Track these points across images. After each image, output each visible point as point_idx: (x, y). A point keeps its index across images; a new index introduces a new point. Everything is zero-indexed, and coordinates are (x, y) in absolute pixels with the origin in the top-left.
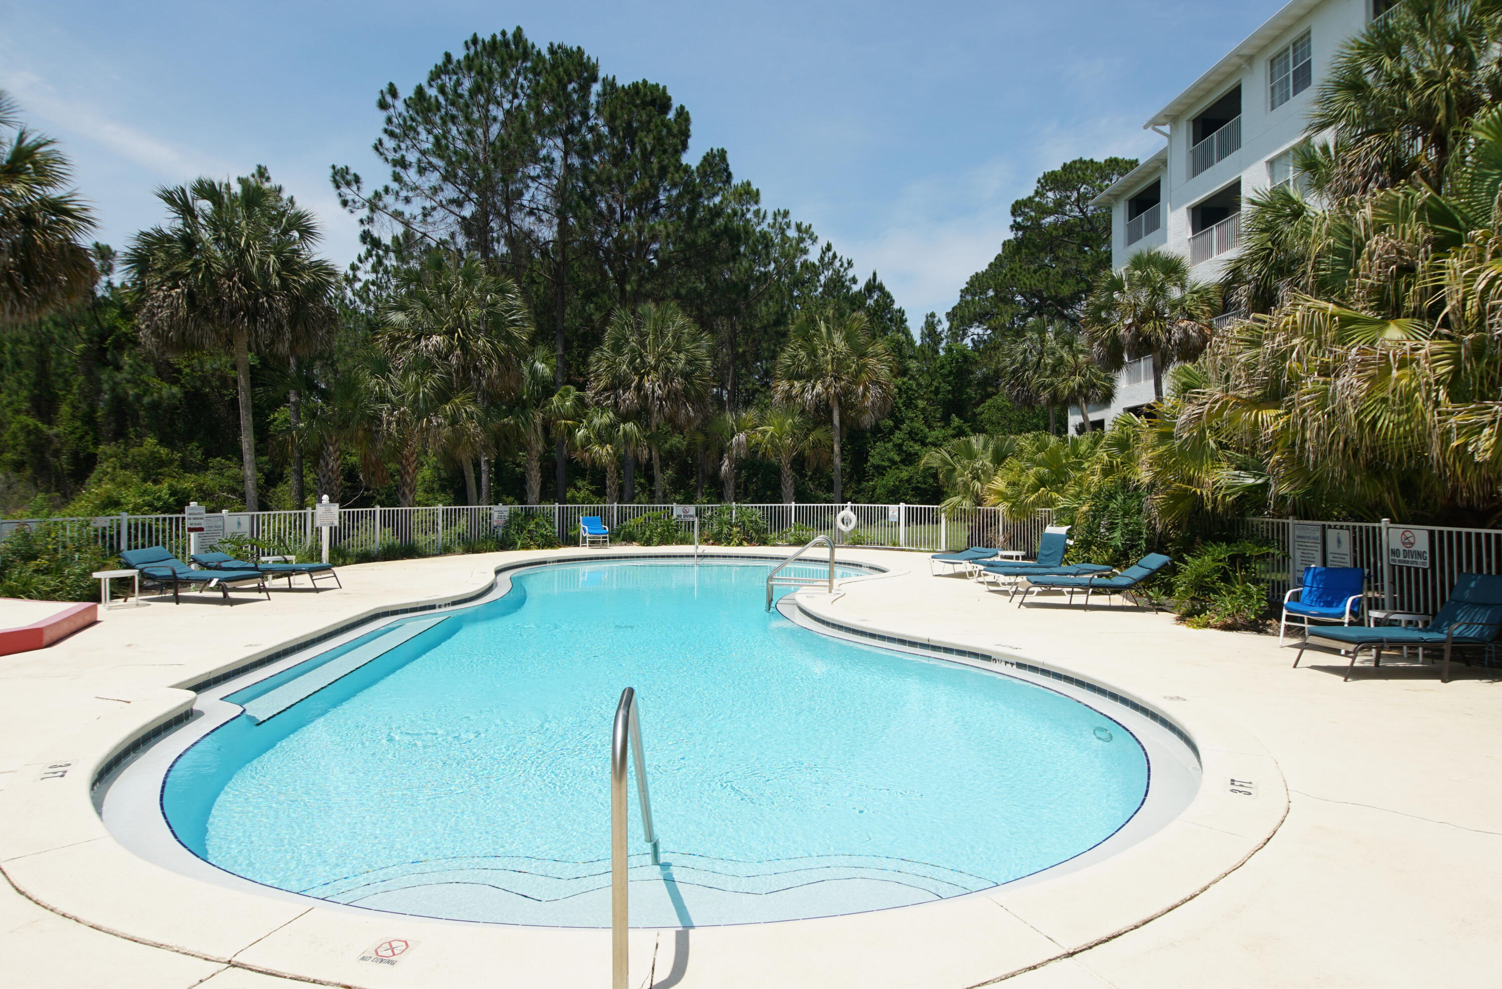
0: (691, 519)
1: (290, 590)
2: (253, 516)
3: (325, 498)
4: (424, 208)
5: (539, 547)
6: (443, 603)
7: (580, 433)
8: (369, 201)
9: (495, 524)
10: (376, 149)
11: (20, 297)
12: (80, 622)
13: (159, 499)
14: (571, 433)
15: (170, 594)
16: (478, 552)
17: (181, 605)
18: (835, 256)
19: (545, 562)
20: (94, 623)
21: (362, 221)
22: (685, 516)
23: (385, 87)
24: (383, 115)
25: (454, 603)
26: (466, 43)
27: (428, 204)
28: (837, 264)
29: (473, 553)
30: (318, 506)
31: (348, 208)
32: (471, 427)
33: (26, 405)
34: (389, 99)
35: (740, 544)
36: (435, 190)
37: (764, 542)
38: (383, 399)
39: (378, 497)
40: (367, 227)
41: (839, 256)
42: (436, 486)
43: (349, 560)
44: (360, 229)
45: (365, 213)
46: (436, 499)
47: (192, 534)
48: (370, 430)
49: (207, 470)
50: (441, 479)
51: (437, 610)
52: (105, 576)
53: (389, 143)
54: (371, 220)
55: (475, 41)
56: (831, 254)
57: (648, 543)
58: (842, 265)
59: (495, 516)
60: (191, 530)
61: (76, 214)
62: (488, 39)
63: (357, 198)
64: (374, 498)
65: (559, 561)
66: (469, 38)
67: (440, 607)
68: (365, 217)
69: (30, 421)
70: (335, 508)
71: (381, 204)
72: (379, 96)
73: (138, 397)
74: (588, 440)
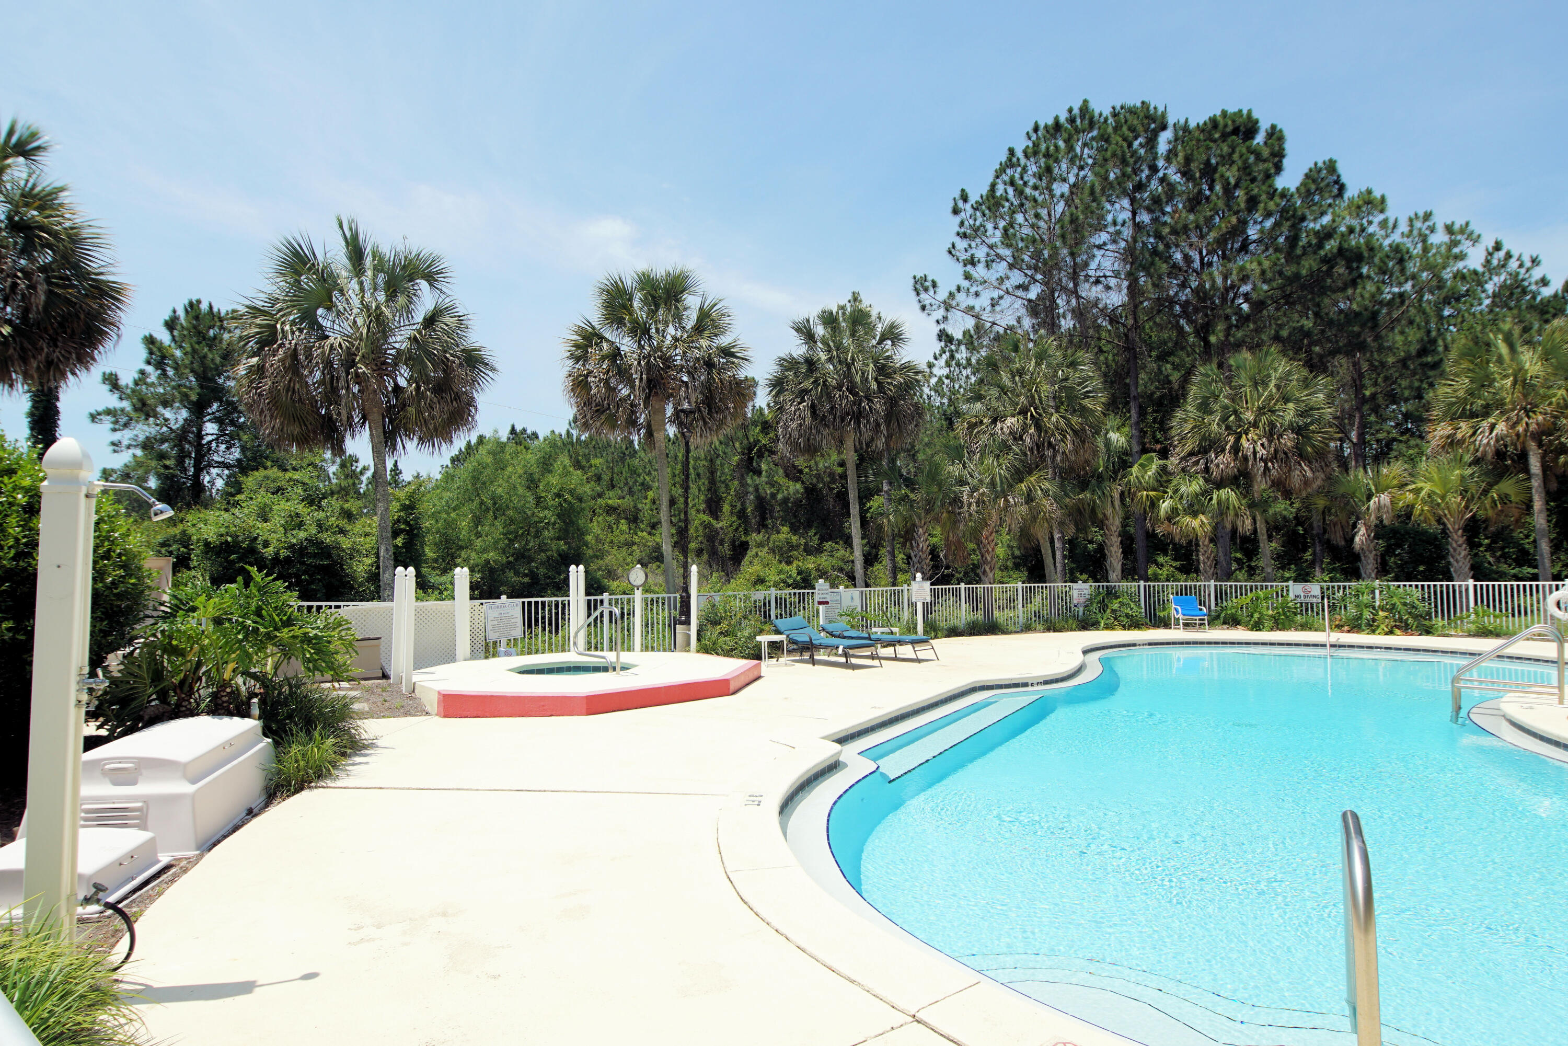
0: (1314, 600)
1: (896, 659)
2: (861, 593)
3: (919, 575)
4: (992, 299)
5: (1124, 627)
6: (1035, 682)
7: (1165, 506)
8: (945, 302)
9: (1075, 602)
10: (950, 252)
12: (751, 677)
13: (790, 577)
14: (1154, 504)
16: (1060, 631)
17: (816, 666)
18: (1509, 256)
19: (1134, 645)
20: (759, 678)
21: (938, 322)
22: (1305, 597)
23: (957, 195)
24: (957, 219)
25: (1046, 682)
26: (1028, 133)
27: (995, 294)
28: (1513, 265)
29: (1054, 631)
30: (913, 582)
31: (926, 312)
32: (1047, 503)
33: (703, 506)
34: (961, 204)
35: (1391, 632)
36: (1001, 280)
37: (1428, 632)
38: (962, 483)
39: (957, 575)
40: (942, 326)
41: (1515, 254)
42: (1010, 564)
43: (940, 634)
44: (936, 329)
45: (940, 313)
46: (1010, 577)
47: (821, 607)
48: (953, 512)
49: (822, 552)
50: (1014, 557)
51: (1030, 688)
52: (764, 639)
53: (961, 244)
54: (945, 318)
55: (1036, 129)
56: (1501, 254)
57: (1257, 626)
58: (1521, 266)
59: (1075, 593)
60: (820, 603)
61: (738, 355)
62: (1050, 122)
63: (933, 302)
64: (953, 576)
65: (1150, 644)
66: (1030, 128)
67: (1032, 685)
68: (940, 317)
69: (706, 518)
70: (927, 585)
71: (954, 303)
72: (952, 204)
73: (773, 496)
74: (1174, 511)
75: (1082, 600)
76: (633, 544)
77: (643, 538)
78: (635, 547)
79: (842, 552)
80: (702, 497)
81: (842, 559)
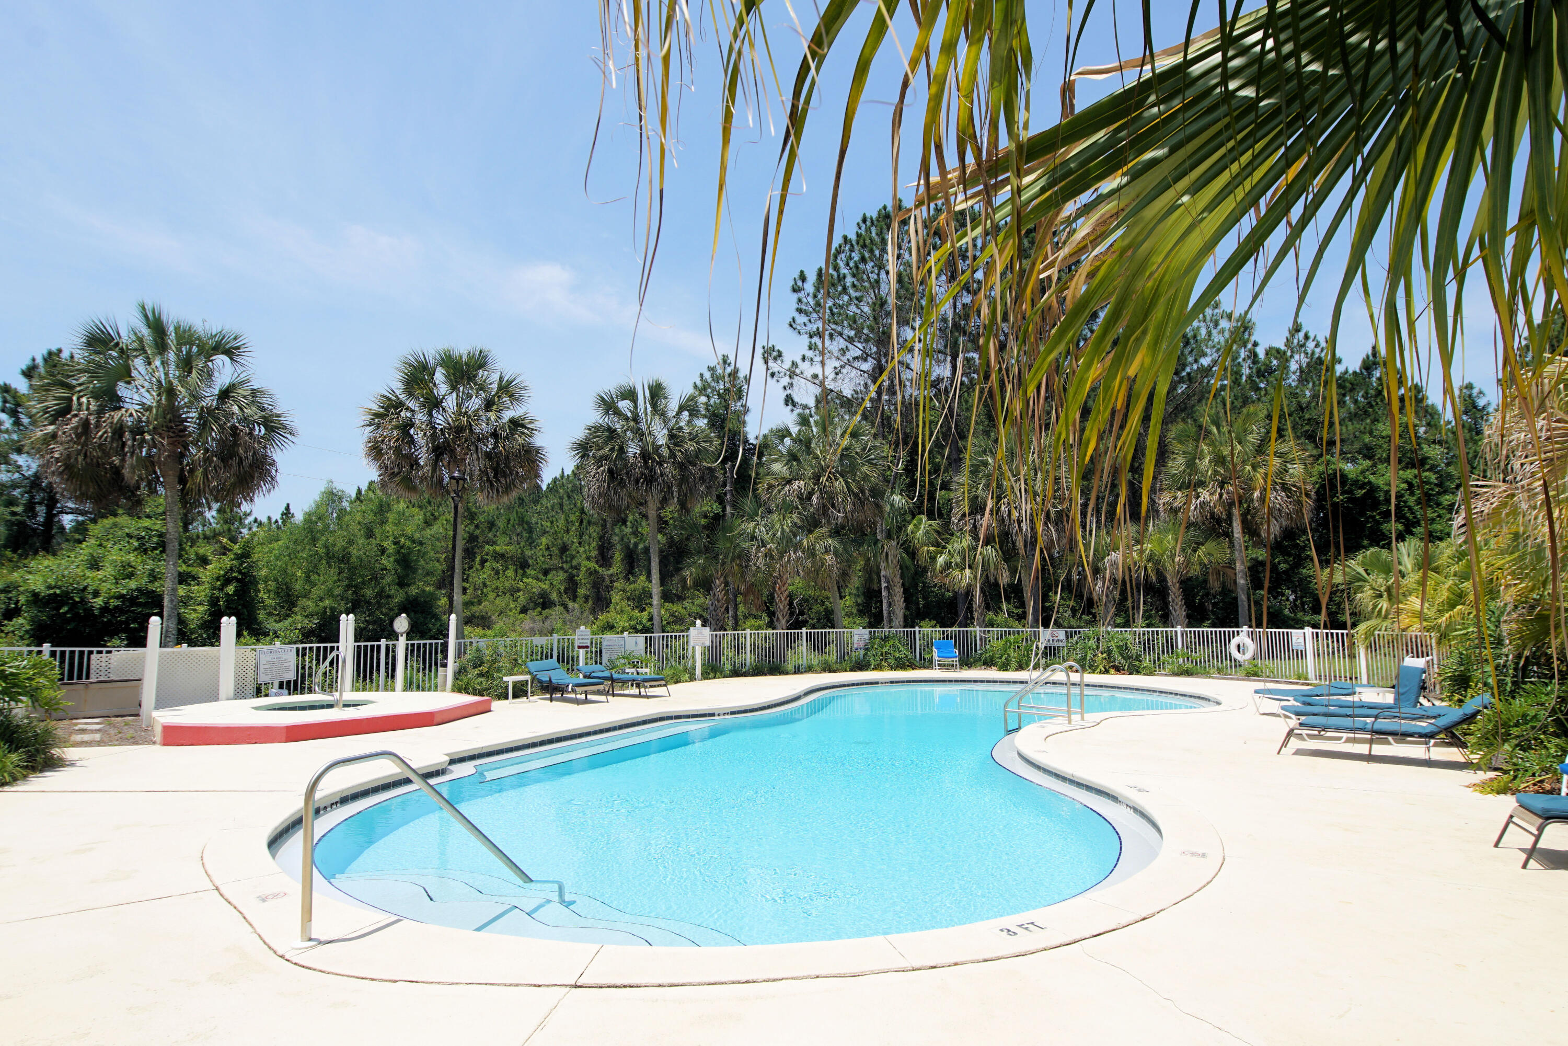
0: (1061, 644)
2: (646, 638)
3: (698, 622)
4: (835, 368)
5: (892, 668)
6: (722, 712)
7: (941, 560)
8: (789, 370)
9: (856, 646)
10: (791, 326)
11: (492, 485)
12: (480, 709)
13: (640, 623)
14: (934, 559)
15: (548, 696)
16: (834, 672)
18: (1307, 337)
19: (877, 683)
20: (490, 711)
21: (785, 388)
22: (1053, 641)
23: (797, 275)
24: (795, 296)
25: (733, 713)
26: (858, 224)
27: (837, 364)
28: (1311, 345)
30: (691, 629)
31: (775, 378)
32: (829, 559)
33: (594, 553)
34: (800, 283)
35: (1107, 672)
36: (843, 351)
37: (1134, 670)
38: (753, 538)
39: (810, 621)
40: (788, 392)
41: (1311, 335)
42: (855, 611)
43: (718, 674)
44: (783, 395)
45: (785, 381)
46: (855, 623)
47: (582, 651)
48: (741, 565)
49: (684, 599)
50: (858, 605)
51: (716, 718)
52: (510, 680)
53: (801, 319)
54: (791, 385)
55: (864, 221)
56: (1301, 335)
57: (1005, 667)
58: (1317, 345)
59: (856, 638)
60: (580, 647)
61: (529, 426)
62: (875, 216)
63: (781, 370)
64: (807, 622)
65: (892, 682)
66: (859, 220)
67: (719, 715)
68: (786, 384)
69: (592, 565)
70: (707, 631)
71: (798, 371)
72: (793, 283)
73: (636, 545)
74: (948, 565)
75: (862, 644)
76: (519, 590)
77: (528, 584)
78: (520, 594)
79: (702, 600)
80: (594, 544)
81: (700, 606)
